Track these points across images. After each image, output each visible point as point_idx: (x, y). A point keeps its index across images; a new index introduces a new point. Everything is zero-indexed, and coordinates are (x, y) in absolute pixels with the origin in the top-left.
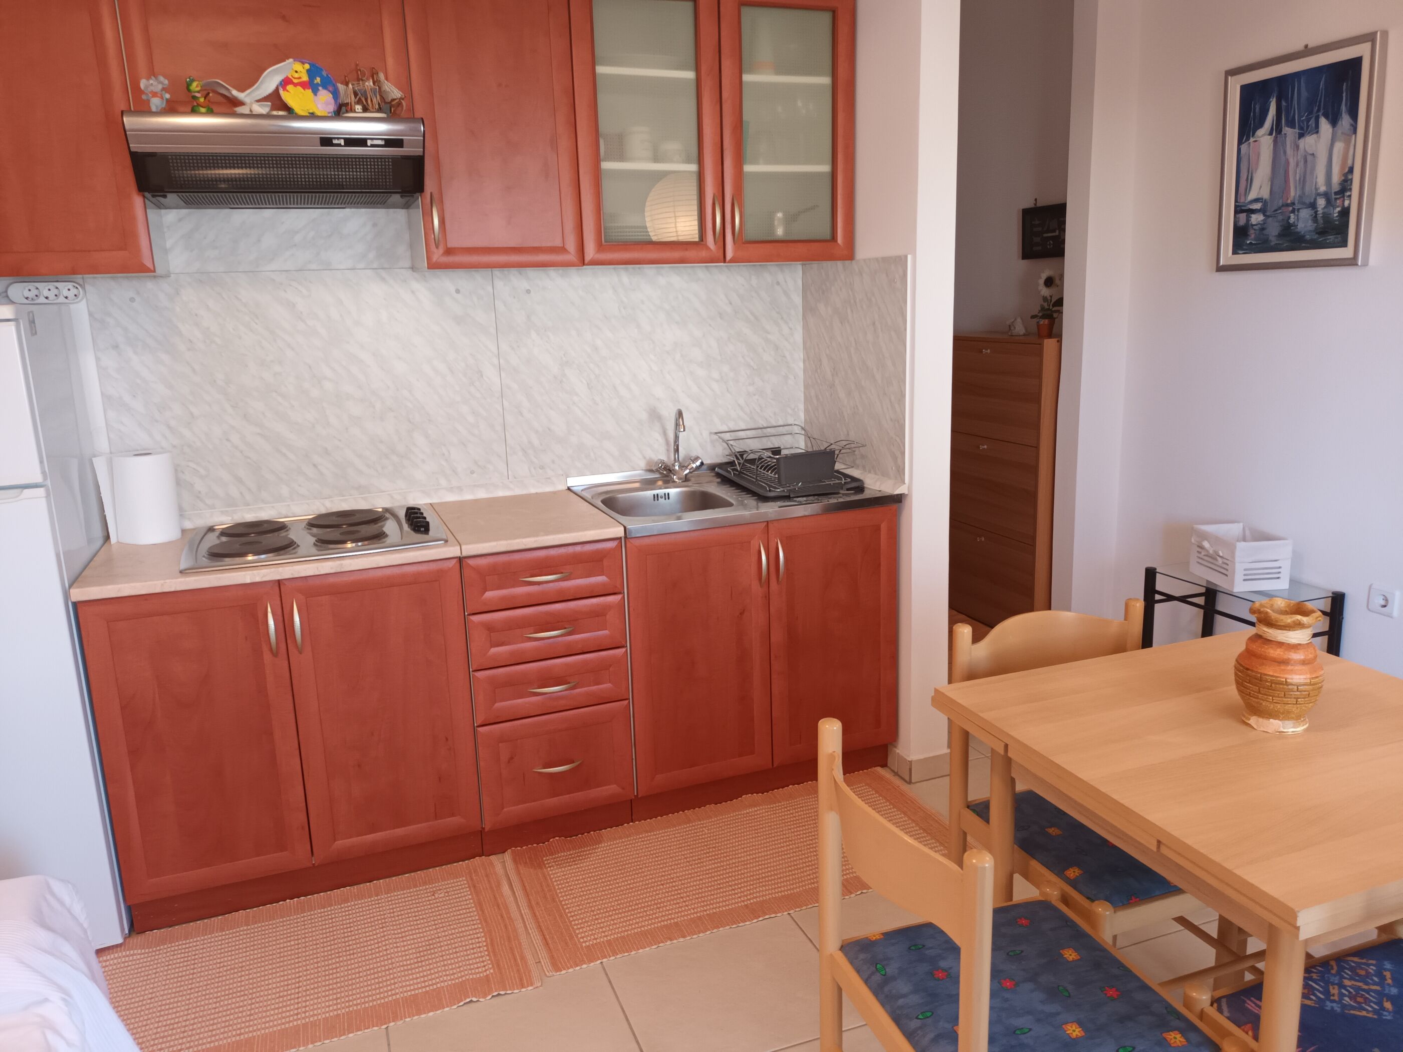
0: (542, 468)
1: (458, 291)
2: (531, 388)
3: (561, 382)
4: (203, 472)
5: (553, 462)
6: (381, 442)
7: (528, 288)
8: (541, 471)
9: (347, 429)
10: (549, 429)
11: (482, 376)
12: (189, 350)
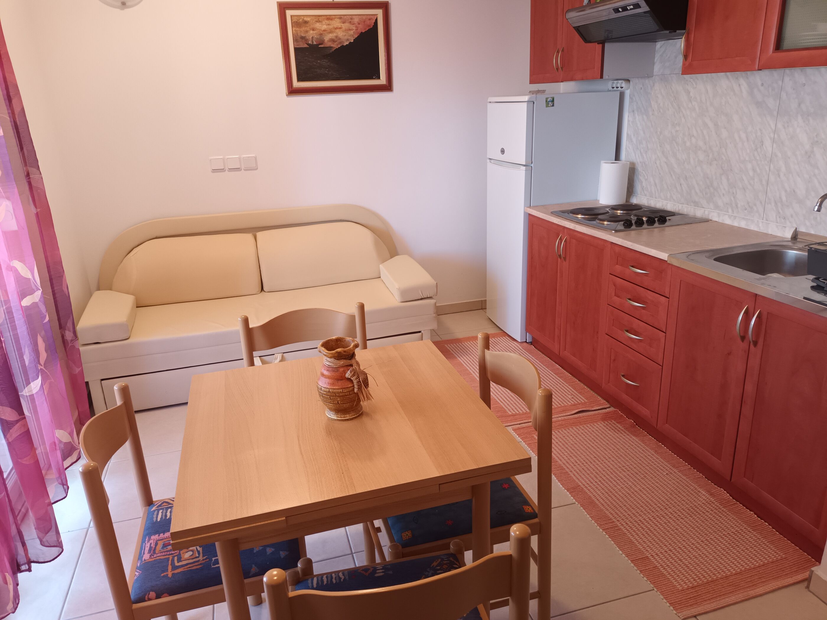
0: (784, 218)
1: (762, 85)
2: (789, 158)
3: (809, 157)
4: (646, 177)
5: (792, 216)
6: (708, 178)
7: (804, 82)
8: (783, 220)
9: (696, 167)
10: (794, 191)
11: (762, 145)
12: (652, 115)
